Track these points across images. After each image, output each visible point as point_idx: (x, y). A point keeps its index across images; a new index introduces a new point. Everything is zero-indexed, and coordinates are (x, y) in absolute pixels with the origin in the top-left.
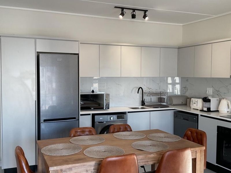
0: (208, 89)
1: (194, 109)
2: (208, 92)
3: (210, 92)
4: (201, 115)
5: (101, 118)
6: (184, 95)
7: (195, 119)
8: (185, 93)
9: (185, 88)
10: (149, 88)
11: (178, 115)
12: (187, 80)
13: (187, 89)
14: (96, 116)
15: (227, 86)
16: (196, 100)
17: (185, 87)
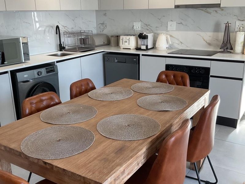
0: (135, 24)
1: (123, 48)
2: (135, 28)
3: (137, 27)
4: (143, 55)
5: (25, 76)
6: (102, 33)
7: (135, 60)
8: (103, 31)
9: (102, 24)
11: (107, 57)
12: (105, 15)
13: (106, 26)
15: (160, 19)
17: (102, 23)
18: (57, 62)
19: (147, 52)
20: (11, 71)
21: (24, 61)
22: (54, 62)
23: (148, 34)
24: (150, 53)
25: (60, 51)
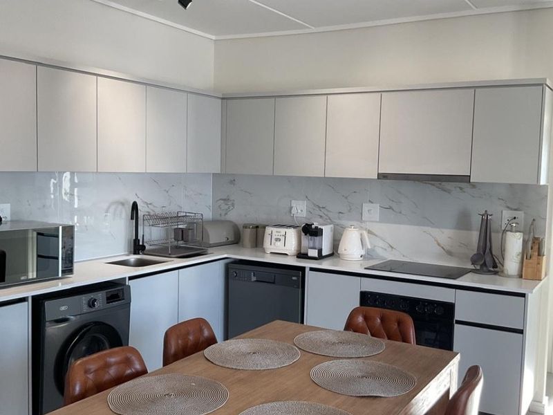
0: (294, 203)
1: (271, 253)
2: (294, 211)
3: (299, 211)
4: (312, 269)
5: (63, 308)
6: (223, 218)
7: (294, 278)
8: (226, 214)
9: (224, 200)
10: (147, 204)
11: (234, 269)
12: (232, 182)
13: (233, 205)
14: (47, 303)
15: (346, 198)
16: (283, 231)
17: (225, 197)
18: (131, 278)
19: (321, 264)
20: (33, 297)
21: (60, 275)
22: (125, 278)
23: (323, 227)
24: (325, 265)
25: (135, 253)
